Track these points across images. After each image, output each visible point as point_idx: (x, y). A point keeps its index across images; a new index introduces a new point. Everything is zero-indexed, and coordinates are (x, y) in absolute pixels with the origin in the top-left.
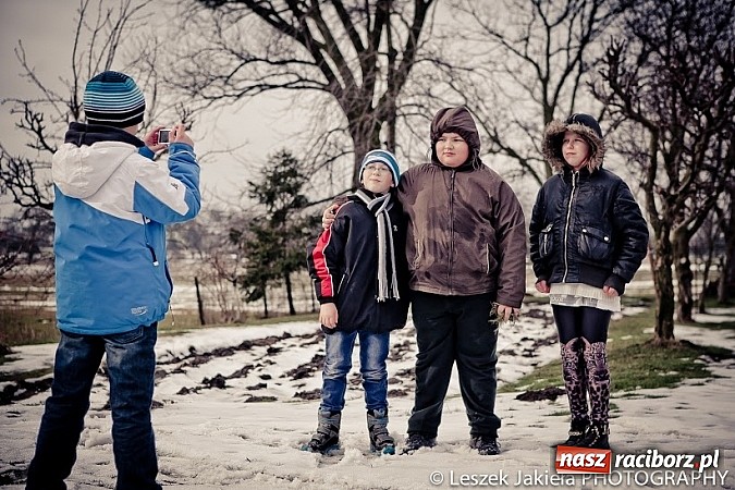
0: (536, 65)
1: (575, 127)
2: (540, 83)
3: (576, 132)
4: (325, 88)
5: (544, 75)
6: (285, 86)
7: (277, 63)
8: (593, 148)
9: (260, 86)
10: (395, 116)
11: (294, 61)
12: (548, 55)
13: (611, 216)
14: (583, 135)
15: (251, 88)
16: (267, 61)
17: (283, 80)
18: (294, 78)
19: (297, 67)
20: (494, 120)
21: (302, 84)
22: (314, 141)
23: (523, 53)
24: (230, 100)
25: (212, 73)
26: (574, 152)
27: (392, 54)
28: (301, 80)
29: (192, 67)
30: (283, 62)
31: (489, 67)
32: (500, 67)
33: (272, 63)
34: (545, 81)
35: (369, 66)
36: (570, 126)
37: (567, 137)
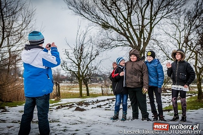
0: (177, 40)
1: (179, 51)
2: (178, 44)
3: (179, 53)
4: (130, 46)
5: (179, 42)
6: (121, 46)
7: (120, 41)
8: (183, 56)
9: (116, 46)
10: (145, 51)
11: (123, 40)
12: (180, 38)
13: (187, 71)
14: (181, 53)
15: (114, 46)
16: (118, 40)
17: (121, 44)
18: (123, 44)
19: (124, 42)
20: (168, 53)
21: (125, 45)
22: (127, 57)
23: (174, 38)
24: (110, 49)
25: (106, 43)
26: (178, 57)
27: (144, 39)
28: (125, 44)
29: (102, 42)
30: (121, 41)
31: (166, 41)
32: (169, 41)
33: (119, 41)
34: (179, 44)
35: (139, 41)
36: (178, 51)
37: (177, 54)
